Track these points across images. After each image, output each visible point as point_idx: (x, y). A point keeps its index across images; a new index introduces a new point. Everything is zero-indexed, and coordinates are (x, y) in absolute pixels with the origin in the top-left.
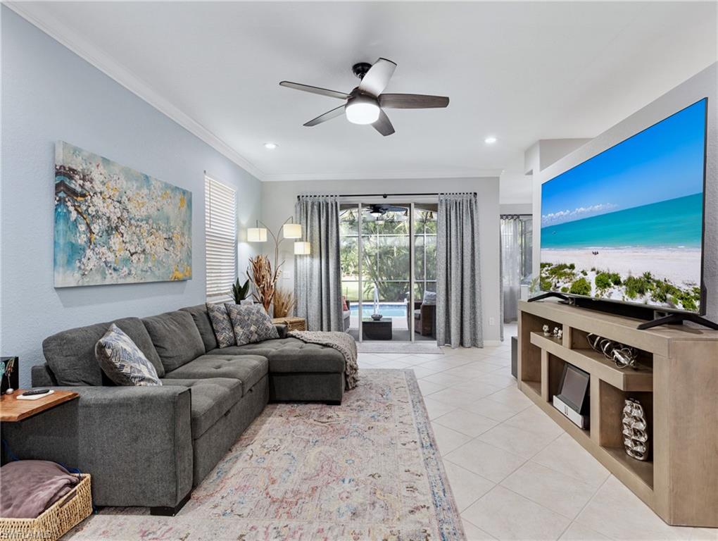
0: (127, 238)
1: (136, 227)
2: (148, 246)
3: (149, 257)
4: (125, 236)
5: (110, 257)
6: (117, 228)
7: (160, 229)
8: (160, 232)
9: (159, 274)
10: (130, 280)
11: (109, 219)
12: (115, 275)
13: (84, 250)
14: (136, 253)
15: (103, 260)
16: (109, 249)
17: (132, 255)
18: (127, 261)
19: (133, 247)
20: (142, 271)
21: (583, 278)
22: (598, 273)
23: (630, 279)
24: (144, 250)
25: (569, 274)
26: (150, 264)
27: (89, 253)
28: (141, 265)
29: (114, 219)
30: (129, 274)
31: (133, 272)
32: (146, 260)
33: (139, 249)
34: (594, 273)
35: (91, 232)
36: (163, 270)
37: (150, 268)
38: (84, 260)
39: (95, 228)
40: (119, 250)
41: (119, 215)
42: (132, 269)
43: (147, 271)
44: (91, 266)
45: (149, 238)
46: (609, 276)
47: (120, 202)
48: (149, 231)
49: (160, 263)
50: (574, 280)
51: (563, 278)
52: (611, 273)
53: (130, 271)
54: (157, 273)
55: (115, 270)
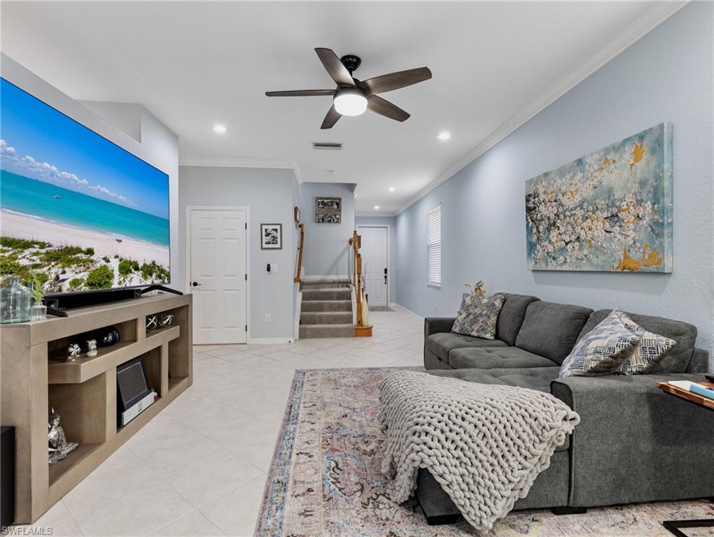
0: (562, 229)
1: (570, 217)
2: (583, 233)
3: (584, 243)
4: (561, 228)
5: (550, 248)
6: (554, 223)
7: (597, 209)
8: (599, 212)
9: (598, 261)
10: (565, 268)
11: (549, 218)
12: (554, 262)
13: (536, 245)
14: (571, 241)
15: (546, 251)
16: (550, 242)
17: (566, 245)
18: (563, 250)
19: (568, 237)
20: (577, 259)
21: (105, 266)
22: (121, 260)
23: (145, 265)
24: (578, 238)
25: (85, 262)
26: (585, 252)
27: (538, 246)
28: (575, 253)
29: (552, 216)
30: (565, 262)
31: (568, 260)
32: (581, 247)
33: (573, 238)
34: (117, 260)
35: (539, 232)
36: (602, 258)
37: (586, 256)
38: (536, 252)
39: (541, 228)
40: (557, 242)
41: (555, 212)
42: (567, 257)
43: (582, 259)
44: (539, 256)
45: (585, 224)
46: (131, 263)
47: (556, 201)
48: (583, 216)
49: (600, 249)
50: (93, 269)
51: (74, 266)
52: (132, 260)
53: (566, 259)
54: (595, 260)
55: (554, 258)
